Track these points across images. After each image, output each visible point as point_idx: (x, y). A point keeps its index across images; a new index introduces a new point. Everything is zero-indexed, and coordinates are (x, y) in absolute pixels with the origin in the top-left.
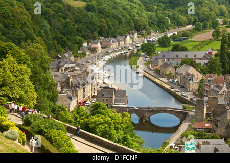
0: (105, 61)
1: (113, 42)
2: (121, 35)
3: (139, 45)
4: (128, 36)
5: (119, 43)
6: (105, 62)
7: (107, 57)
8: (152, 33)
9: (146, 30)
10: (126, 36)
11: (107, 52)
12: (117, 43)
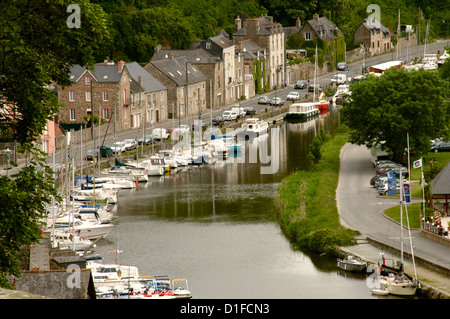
0: (99, 203)
1: (136, 87)
2: (179, 41)
3: (308, 108)
4: (229, 52)
5: (172, 98)
6: (105, 214)
7: (111, 185)
8: (375, 38)
9: (336, 19)
10: (217, 52)
11: (105, 152)
12: (163, 97)
